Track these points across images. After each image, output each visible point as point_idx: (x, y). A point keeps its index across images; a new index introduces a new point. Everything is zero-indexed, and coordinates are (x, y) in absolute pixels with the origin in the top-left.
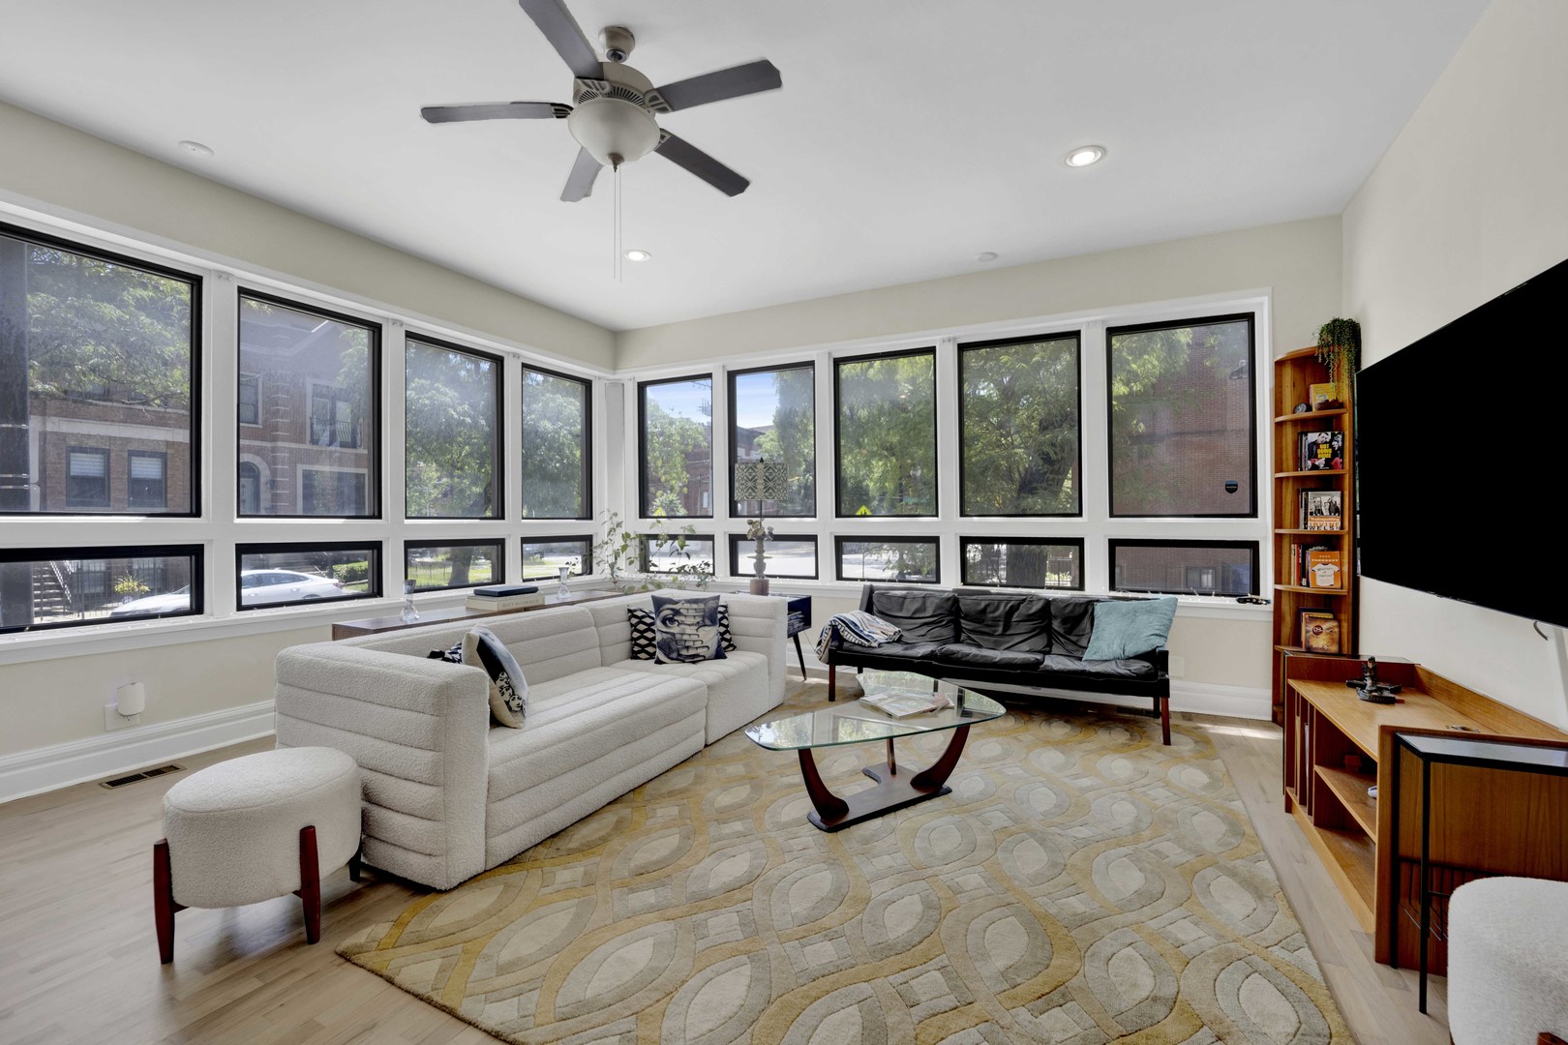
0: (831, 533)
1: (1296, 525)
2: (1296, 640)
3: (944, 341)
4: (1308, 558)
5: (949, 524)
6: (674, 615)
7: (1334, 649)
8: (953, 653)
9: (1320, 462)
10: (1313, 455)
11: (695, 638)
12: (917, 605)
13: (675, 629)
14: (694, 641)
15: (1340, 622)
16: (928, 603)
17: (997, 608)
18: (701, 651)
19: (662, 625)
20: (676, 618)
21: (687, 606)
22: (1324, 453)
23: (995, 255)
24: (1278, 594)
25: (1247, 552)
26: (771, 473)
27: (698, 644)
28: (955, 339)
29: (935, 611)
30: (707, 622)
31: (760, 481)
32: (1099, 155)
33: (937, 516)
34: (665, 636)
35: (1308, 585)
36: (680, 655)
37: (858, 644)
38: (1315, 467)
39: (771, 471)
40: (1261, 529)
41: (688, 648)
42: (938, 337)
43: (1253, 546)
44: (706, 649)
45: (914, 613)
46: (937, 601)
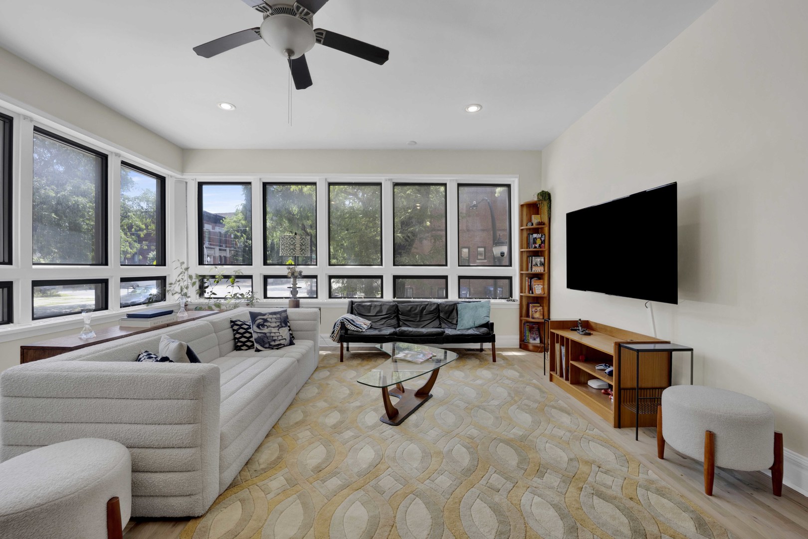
0: (326, 274)
1: (527, 270)
2: (528, 315)
3: (386, 180)
4: (533, 282)
5: (388, 270)
6: (264, 322)
7: (542, 317)
8: (405, 331)
9: (537, 246)
10: (535, 243)
11: (278, 334)
12: (378, 309)
13: (266, 330)
14: (278, 336)
15: (543, 307)
16: (383, 307)
17: (416, 309)
18: (282, 342)
19: (257, 329)
20: (265, 324)
21: (270, 316)
22: (539, 242)
23: (415, 143)
24: (521, 297)
25: (507, 281)
26: (304, 241)
27: (280, 338)
28: (391, 179)
29: (387, 312)
30: (283, 325)
31: (298, 245)
32: (479, 108)
33: (382, 265)
34: (260, 335)
35: (533, 293)
36: (270, 345)
37: (356, 331)
38: (535, 247)
39: (304, 240)
40: (514, 271)
41: (274, 341)
42: (383, 178)
43: (510, 278)
44: (285, 340)
45: (377, 313)
46: (387, 307)
